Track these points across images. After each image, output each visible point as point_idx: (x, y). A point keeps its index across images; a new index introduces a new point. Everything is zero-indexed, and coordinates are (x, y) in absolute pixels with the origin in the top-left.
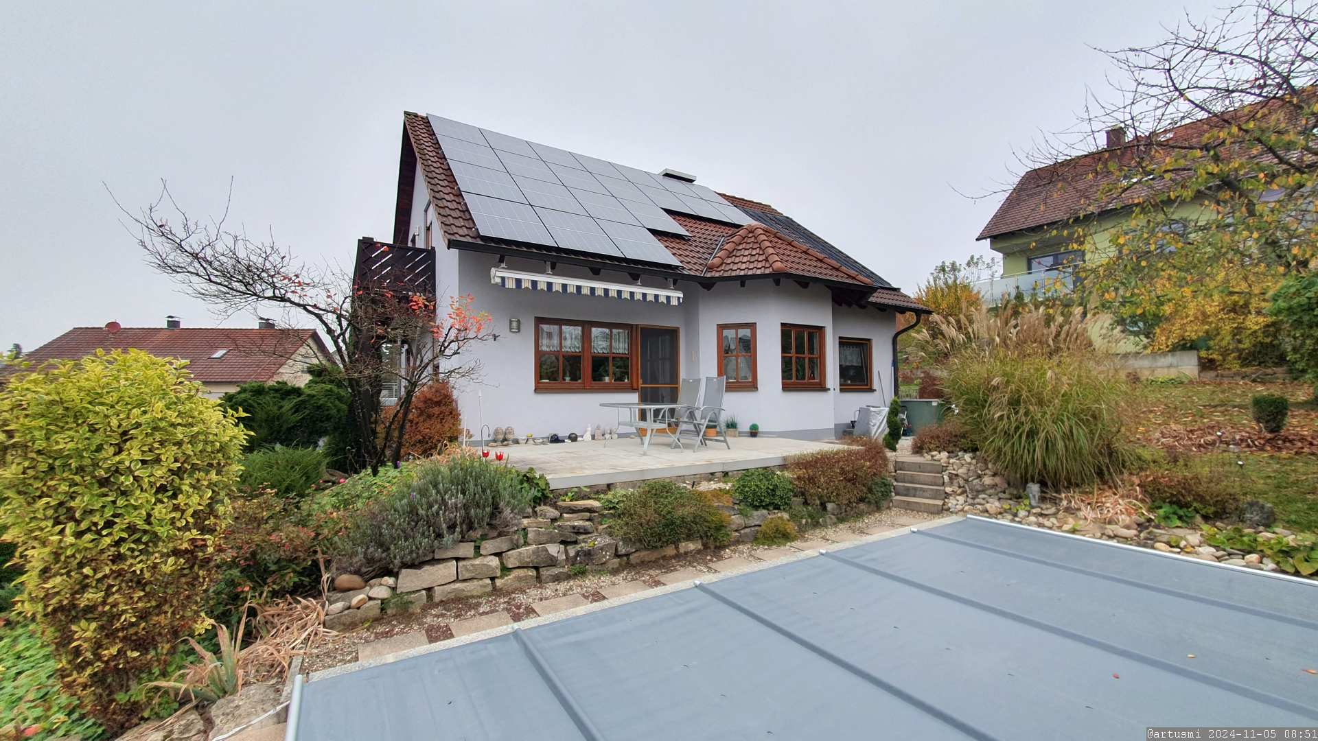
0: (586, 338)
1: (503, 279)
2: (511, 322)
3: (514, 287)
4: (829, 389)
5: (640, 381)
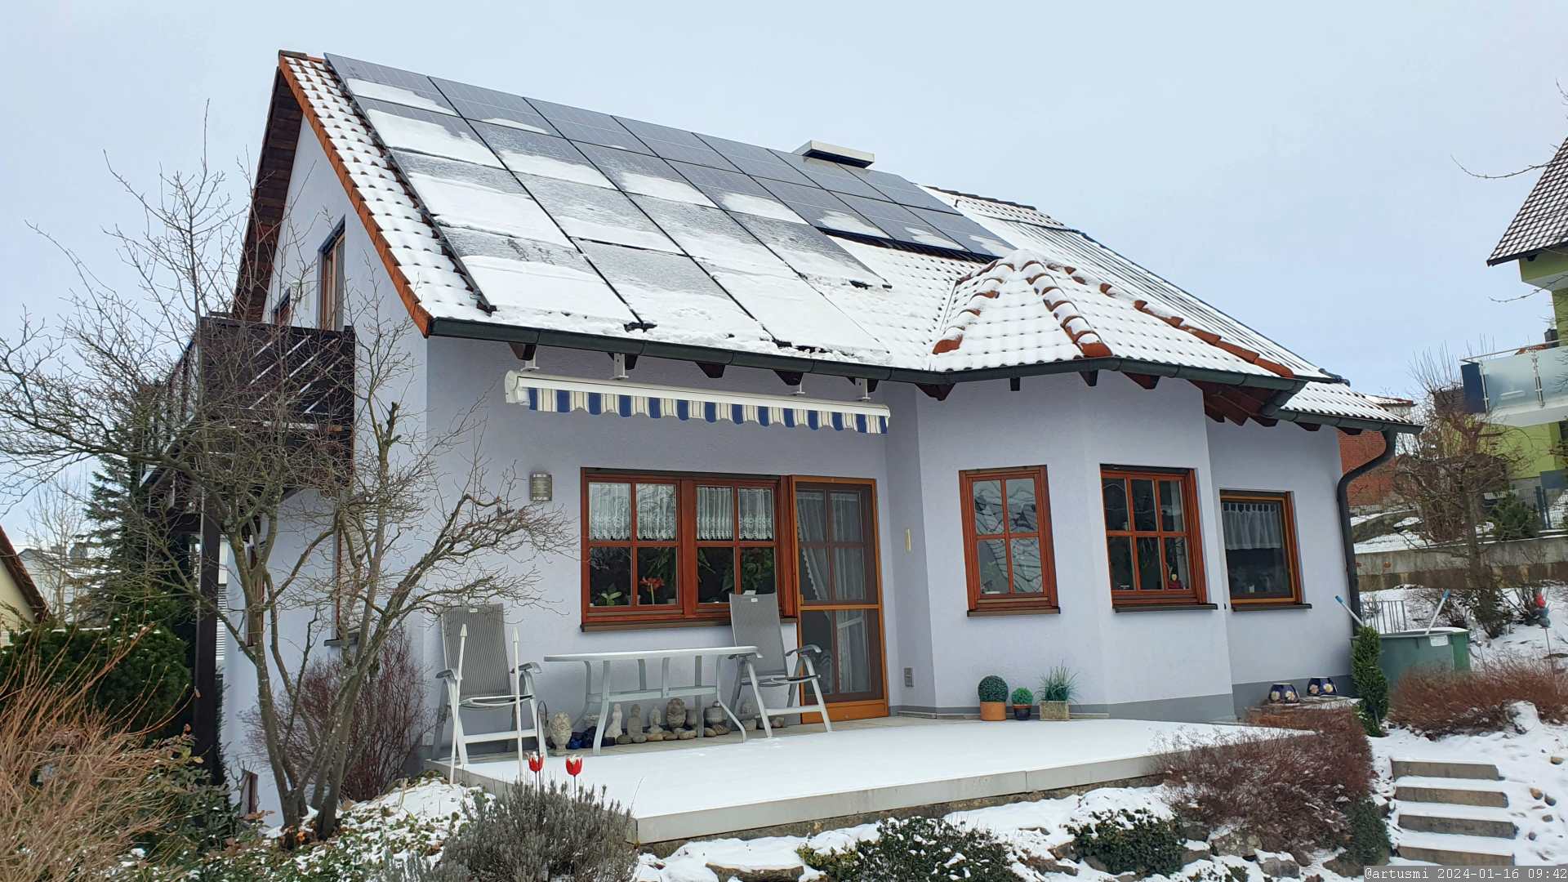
0: (685, 510)
1: (533, 393)
2: (532, 480)
3: (555, 409)
4: (1215, 607)
5: (800, 598)
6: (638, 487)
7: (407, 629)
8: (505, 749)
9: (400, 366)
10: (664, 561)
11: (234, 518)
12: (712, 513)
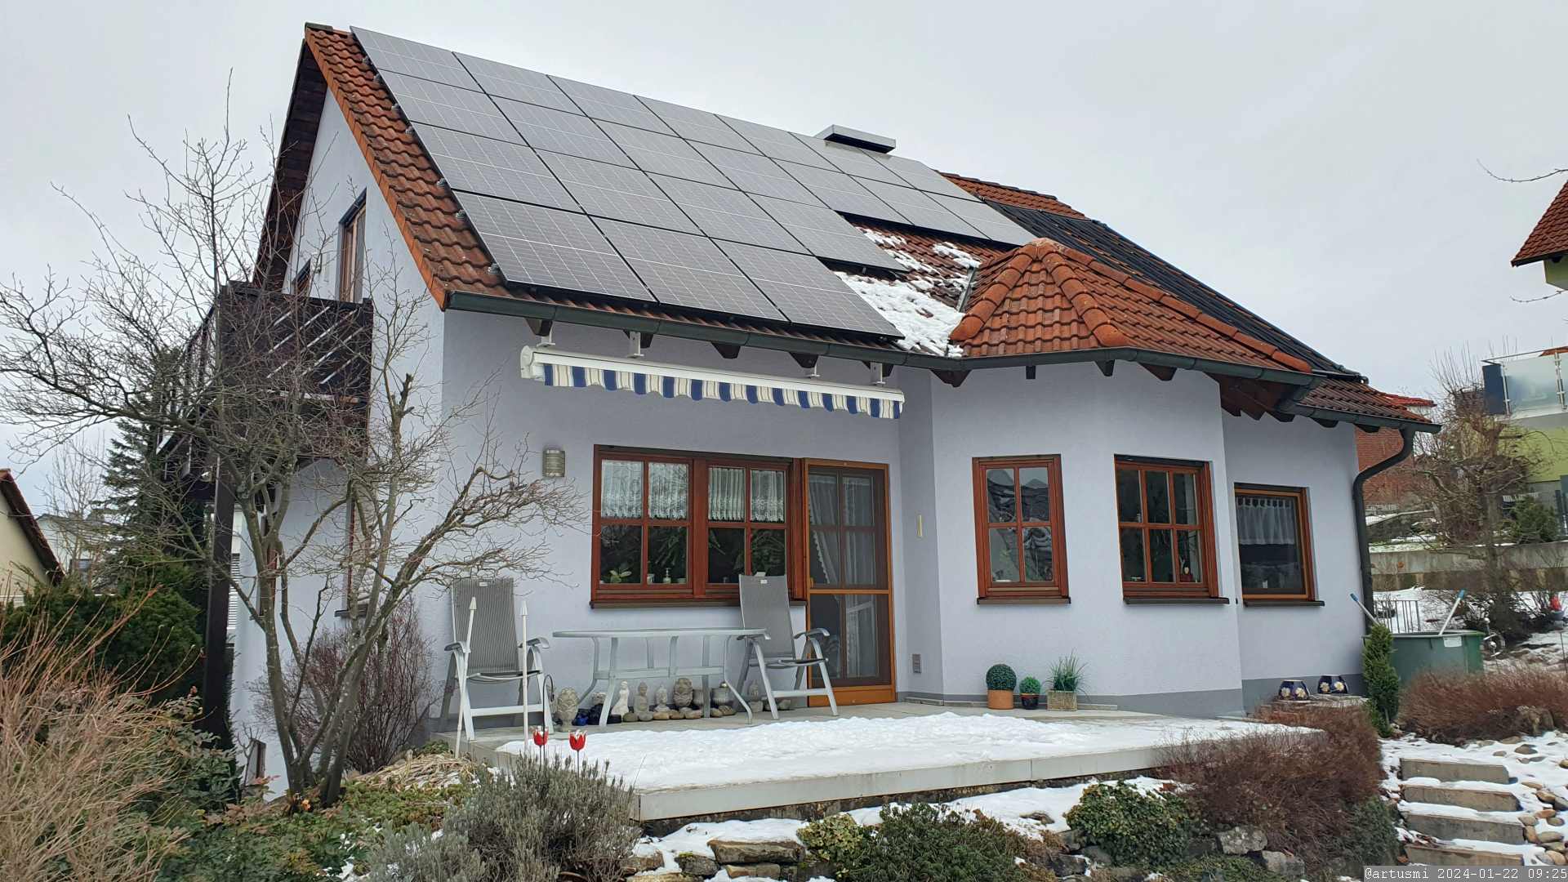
0: (697, 491)
1: (548, 369)
2: (545, 456)
3: (571, 384)
4: (1227, 601)
5: (809, 581)
6: (650, 465)
7: (417, 602)
8: (511, 722)
9: (417, 337)
10: (676, 540)
11: (248, 485)
12: (724, 491)
